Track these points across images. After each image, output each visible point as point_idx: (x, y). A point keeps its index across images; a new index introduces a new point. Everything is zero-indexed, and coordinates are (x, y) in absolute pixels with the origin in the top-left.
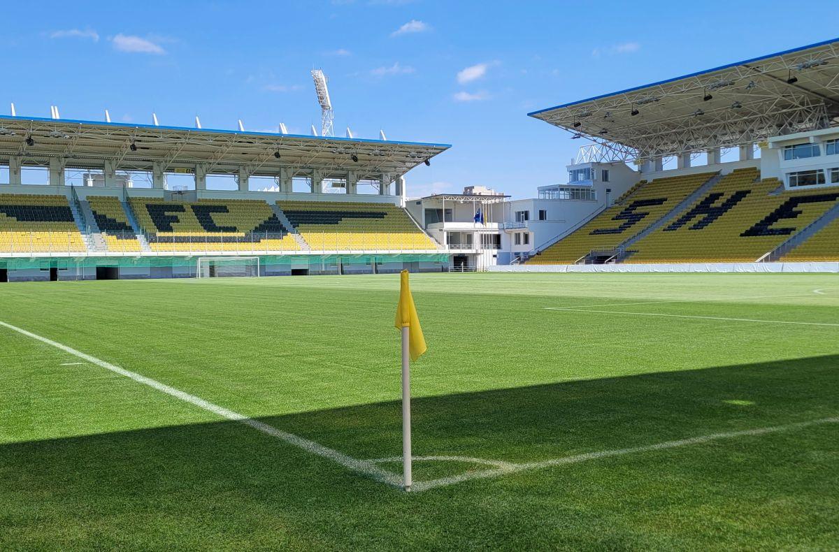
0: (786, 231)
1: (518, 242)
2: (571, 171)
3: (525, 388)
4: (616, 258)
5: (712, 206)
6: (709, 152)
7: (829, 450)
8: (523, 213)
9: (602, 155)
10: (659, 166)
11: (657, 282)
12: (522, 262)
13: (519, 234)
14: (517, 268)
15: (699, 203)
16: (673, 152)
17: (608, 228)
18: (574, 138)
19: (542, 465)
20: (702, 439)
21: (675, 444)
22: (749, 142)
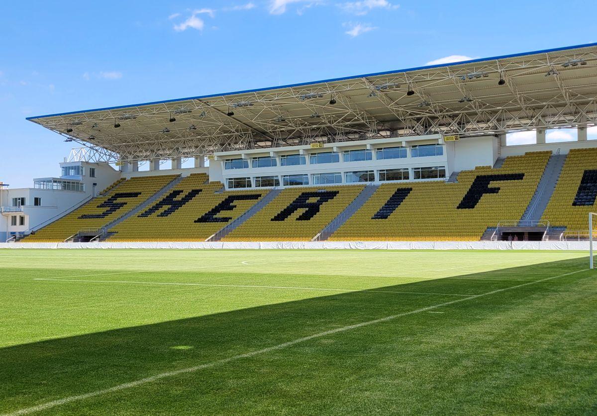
0: (226, 220)
1: (14, 223)
2: (63, 168)
4: (99, 237)
5: (174, 199)
6: (173, 160)
7: (241, 378)
8: (19, 199)
9: (89, 156)
10: (136, 168)
11: (131, 256)
12: (17, 241)
13: (15, 217)
14: (12, 245)
15: (165, 197)
16: (146, 158)
17: (93, 213)
18: (67, 141)
20: (151, 379)
21: (130, 385)
22: (201, 155)
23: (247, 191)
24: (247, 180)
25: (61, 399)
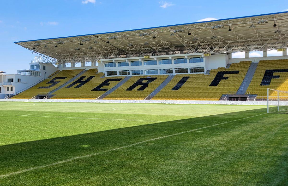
0: (105, 90)
1: (8, 90)
2: (31, 65)
4: (47, 97)
5: (82, 80)
6: (82, 62)
8: (11, 79)
9: (43, 60)
10: (64, 66)
11: (62, 105)
12: (9, 98)
13: (9, 87)
14: (7, 100)
15: (78, 79)
16: (69, 61)
17: (45, 86)
18: (33, 53)
20: (71, 160)
21: (61, 162)
22: (95, 60)
23: (115, 77)
24: (115, 72)
25: (30, 168)
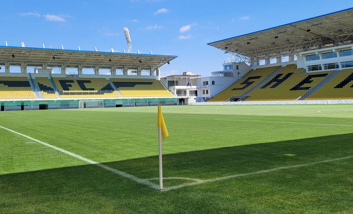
0: (307, 88)
1: (204, 93)
2: (224, 66)
3: (207, 150)
4: (242, 99)
5: (279, 79)
6: (277, 58)
7: (324, 173)
8: (206, 82)
9: (236, 59)
10: (258, 64)
11: (258, 108)
12: (205, 101)
13: (204, 90)
14: (204, 103)
15: (273, 78)
16: (263, 58)
17: (239, 87)
18: (225, 53)
19: (214, 180)
22: (292, 54)
23: (319, 72)
24: (319, 66)
25: (234, 175)
